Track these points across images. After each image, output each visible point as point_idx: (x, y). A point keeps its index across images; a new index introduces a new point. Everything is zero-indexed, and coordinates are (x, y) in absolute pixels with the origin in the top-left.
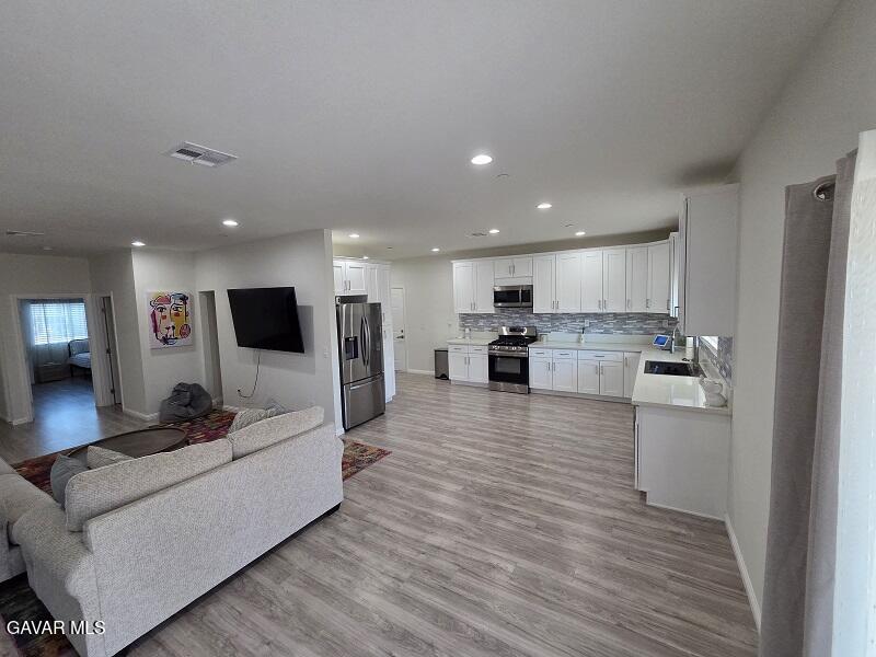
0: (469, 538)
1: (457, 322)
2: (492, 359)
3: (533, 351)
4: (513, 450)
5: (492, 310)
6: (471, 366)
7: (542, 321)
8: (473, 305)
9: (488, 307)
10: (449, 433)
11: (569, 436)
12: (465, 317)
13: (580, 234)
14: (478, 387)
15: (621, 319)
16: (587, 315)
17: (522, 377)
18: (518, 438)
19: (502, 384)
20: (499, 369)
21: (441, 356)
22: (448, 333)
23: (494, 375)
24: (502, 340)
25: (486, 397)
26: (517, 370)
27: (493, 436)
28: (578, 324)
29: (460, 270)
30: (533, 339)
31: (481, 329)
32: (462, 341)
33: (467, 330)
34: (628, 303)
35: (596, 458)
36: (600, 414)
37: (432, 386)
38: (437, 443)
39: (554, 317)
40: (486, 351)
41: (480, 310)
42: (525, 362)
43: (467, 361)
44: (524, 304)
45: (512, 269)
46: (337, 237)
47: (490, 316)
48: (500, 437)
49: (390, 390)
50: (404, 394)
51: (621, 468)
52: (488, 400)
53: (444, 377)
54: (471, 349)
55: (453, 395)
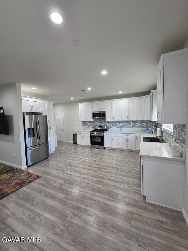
1: (81, 124)
2: (92, 137)
3: (105, 134)
4: (94, 173)
5: (91, 120)
6: (85, 140)
7: (109, 124)
8: (86, 118)
10: (70, 166)
11: (115, 166)
12: (84, 123)
13: (121, 92)
14: (87, 147)
15: (135, 122)
16: (123, 122)
17: (102, 143)
18: (96, 167)
20: (94, 140)
21: (75, 136)
22: (78, 128)
23: (93, 143)
24: (96, 130)
25: (89, 151)
26: (100, 140)
27: (87, 167)
28: (121, 125)
29: (81, 106)
30: (106, 130)
31: (89, 127)
32: (82, 131)
33: (84, 127)
34: (136, 117)
37: (72, 146)
39: (113, 122)
40: (89, 134)
41: (88, 120)
42: (102, 138)
43: (83, 138)
44: (102, 118)
45: (99, 106)
47: (92, 122)
48: (89, 168)
50: (60, 150)
52: (90, 152)
53: (76, 143)
54: (85, 133)
55: (79, 150)
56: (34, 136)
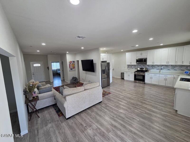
0: (129, 112)
1: (127, 66)
2: (135, 75)
3: (146, 74)
4: (140, 96)
5: (136, 64)
7: (149, 67)
8: (131, 63)
9: (135, 63)
10: (124, 91)
11: (155, 95)
12: (128, 66)
13: (162, 45)
14: (131, 82)
15: (173, 67)
16: (163, 65)
17: (143, 80)
18: (141, 94)
19: (137, 81)
20: (137, 78)
21: (122, 74)
22: (124, 69)
24: (138, 71)
25: (133, 84)
26: (142, 78)
27: (135, 92)
28: (160, 68)
29: (128, 55)
30: (147, 71)
31: (132, 68)
32: (127, 71)
33: (129, 68)
34: (176, 62)
35: (163, 101)
36: (165, 90)
37: (120, 81)
38: (121, 92)
39: (153, 66)
40: (134, 73)
41: (133, 64)
42: (144, 77)
43: (129, 76)
44: (144, 62)
45: (141, 54)
46: (101, 49)
47: (135, 65)
48: (137, 93)
49: (111, 81)
51: (171, 104)
53: (123, 79)
54: (130, 73)
55: (125, 83)
56: (104, 73)
